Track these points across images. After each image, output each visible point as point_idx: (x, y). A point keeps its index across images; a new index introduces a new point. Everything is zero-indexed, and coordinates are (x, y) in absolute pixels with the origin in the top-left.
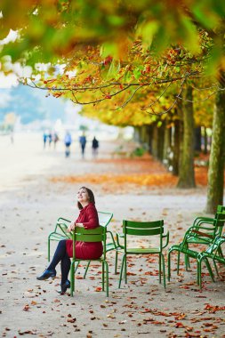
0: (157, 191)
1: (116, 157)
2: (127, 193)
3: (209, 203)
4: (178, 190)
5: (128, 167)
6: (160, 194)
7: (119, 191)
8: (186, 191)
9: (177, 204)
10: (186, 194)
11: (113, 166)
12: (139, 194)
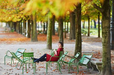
0: (25, 43)
1: (4, 32)
2: (15, 44)
3: (47, 46)
4: (32, 42)
5: (10, 35)
6: (27, 44)
7: (12, 43)
8: (35, 43)
9: (34, 47)
10: (35, 44)
11: (5, 35)
12: (20, 44)
